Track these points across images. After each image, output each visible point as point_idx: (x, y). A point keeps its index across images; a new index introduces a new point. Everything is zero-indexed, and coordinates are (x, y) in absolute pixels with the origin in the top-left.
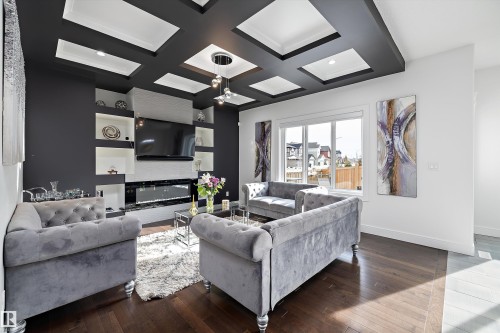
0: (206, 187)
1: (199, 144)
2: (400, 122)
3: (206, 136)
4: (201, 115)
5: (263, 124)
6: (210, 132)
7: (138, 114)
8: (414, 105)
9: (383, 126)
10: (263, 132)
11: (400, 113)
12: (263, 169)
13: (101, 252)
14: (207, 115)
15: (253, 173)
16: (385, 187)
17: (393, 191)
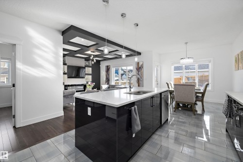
0: (89, 85)
1: (87, 73)
2: (140, 68)
3: (89, 70)
4: (87, 63)
5: (108, 66)
6: (90, 69)
7: (68, 64)
8: (143, 64)
9: (137, 69)
10: (108, 69)
11: (140, 66)
12: (108, 81)
13: (69, 96)
14: (89, 63)
15: (105, 82)
16: (137, 85)
17: (139, 86)
